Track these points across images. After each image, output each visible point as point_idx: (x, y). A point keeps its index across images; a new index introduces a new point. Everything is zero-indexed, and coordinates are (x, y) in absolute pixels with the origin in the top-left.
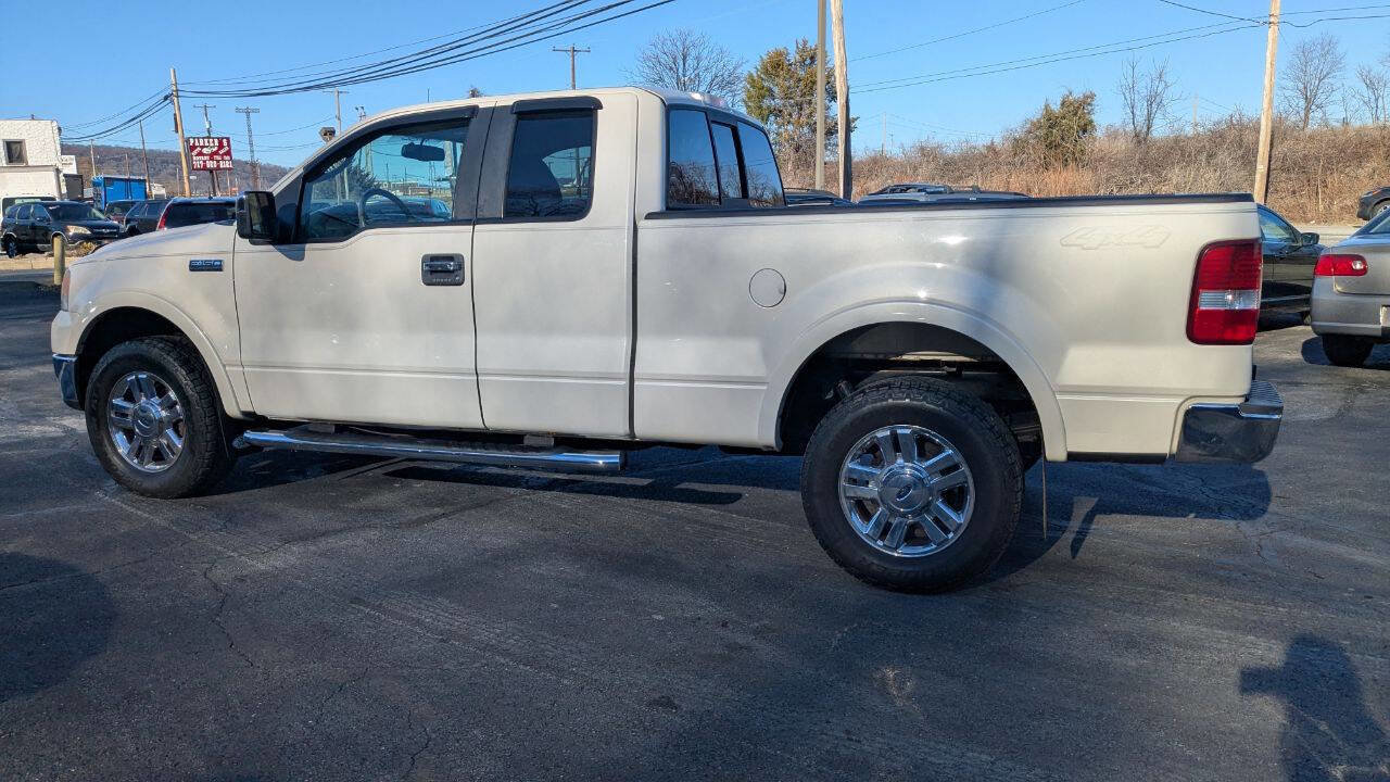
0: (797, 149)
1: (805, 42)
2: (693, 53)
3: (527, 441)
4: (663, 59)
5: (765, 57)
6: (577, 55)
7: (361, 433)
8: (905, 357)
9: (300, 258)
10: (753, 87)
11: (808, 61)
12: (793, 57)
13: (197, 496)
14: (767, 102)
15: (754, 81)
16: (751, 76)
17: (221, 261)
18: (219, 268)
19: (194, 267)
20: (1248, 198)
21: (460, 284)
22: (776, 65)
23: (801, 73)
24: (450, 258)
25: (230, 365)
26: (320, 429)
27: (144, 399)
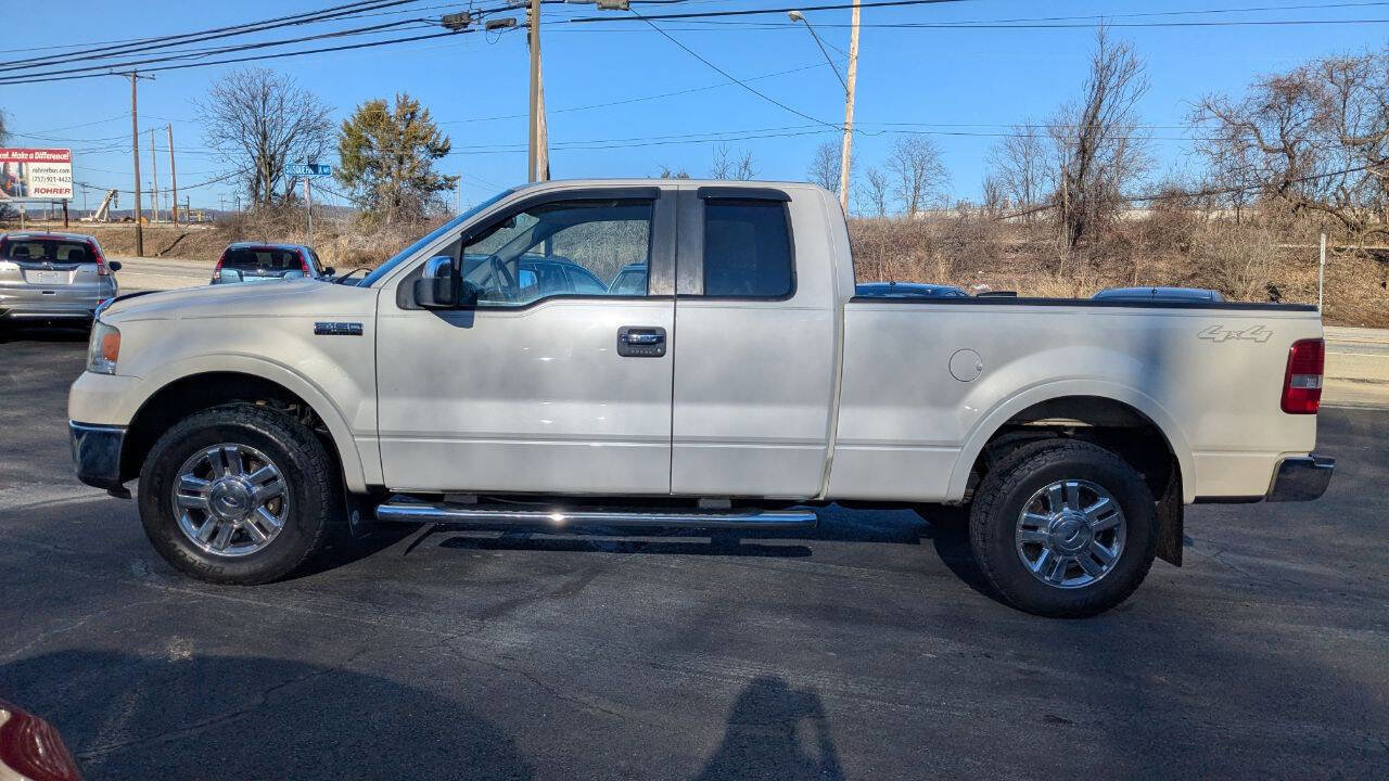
0: (397, 203)
1: (406, 97)
2: (275, 93)
3: (702, 504)
4: (241, 95)
5: (363, 107)
6: (140, 82)
7: (491, 502)
8: (1035, 423)
9: (469, 324)
10: (349, 135)
11: (409, 116)
12: (392, 110)
13: (291, 578)
14: (365, 153)
15: (351, 129)
16: (347, 123)
17: (360, 325)
18: (358, 332)
19: (322, 330)
20: (1313, 309)
21: (661, 355)
22: (374, 117)
23: (402, 128)
24: (651, 331)
25: (359, 436)
26: (457, 500)
27: (228, 474)
